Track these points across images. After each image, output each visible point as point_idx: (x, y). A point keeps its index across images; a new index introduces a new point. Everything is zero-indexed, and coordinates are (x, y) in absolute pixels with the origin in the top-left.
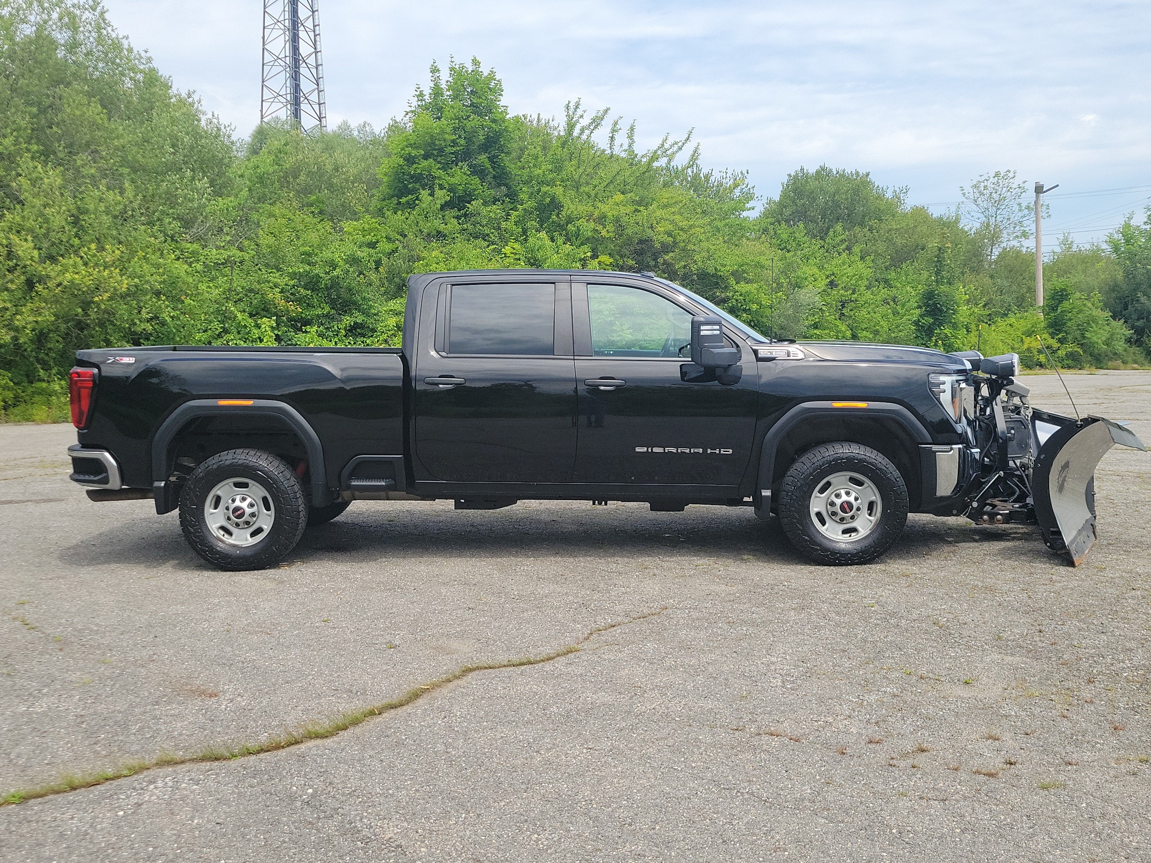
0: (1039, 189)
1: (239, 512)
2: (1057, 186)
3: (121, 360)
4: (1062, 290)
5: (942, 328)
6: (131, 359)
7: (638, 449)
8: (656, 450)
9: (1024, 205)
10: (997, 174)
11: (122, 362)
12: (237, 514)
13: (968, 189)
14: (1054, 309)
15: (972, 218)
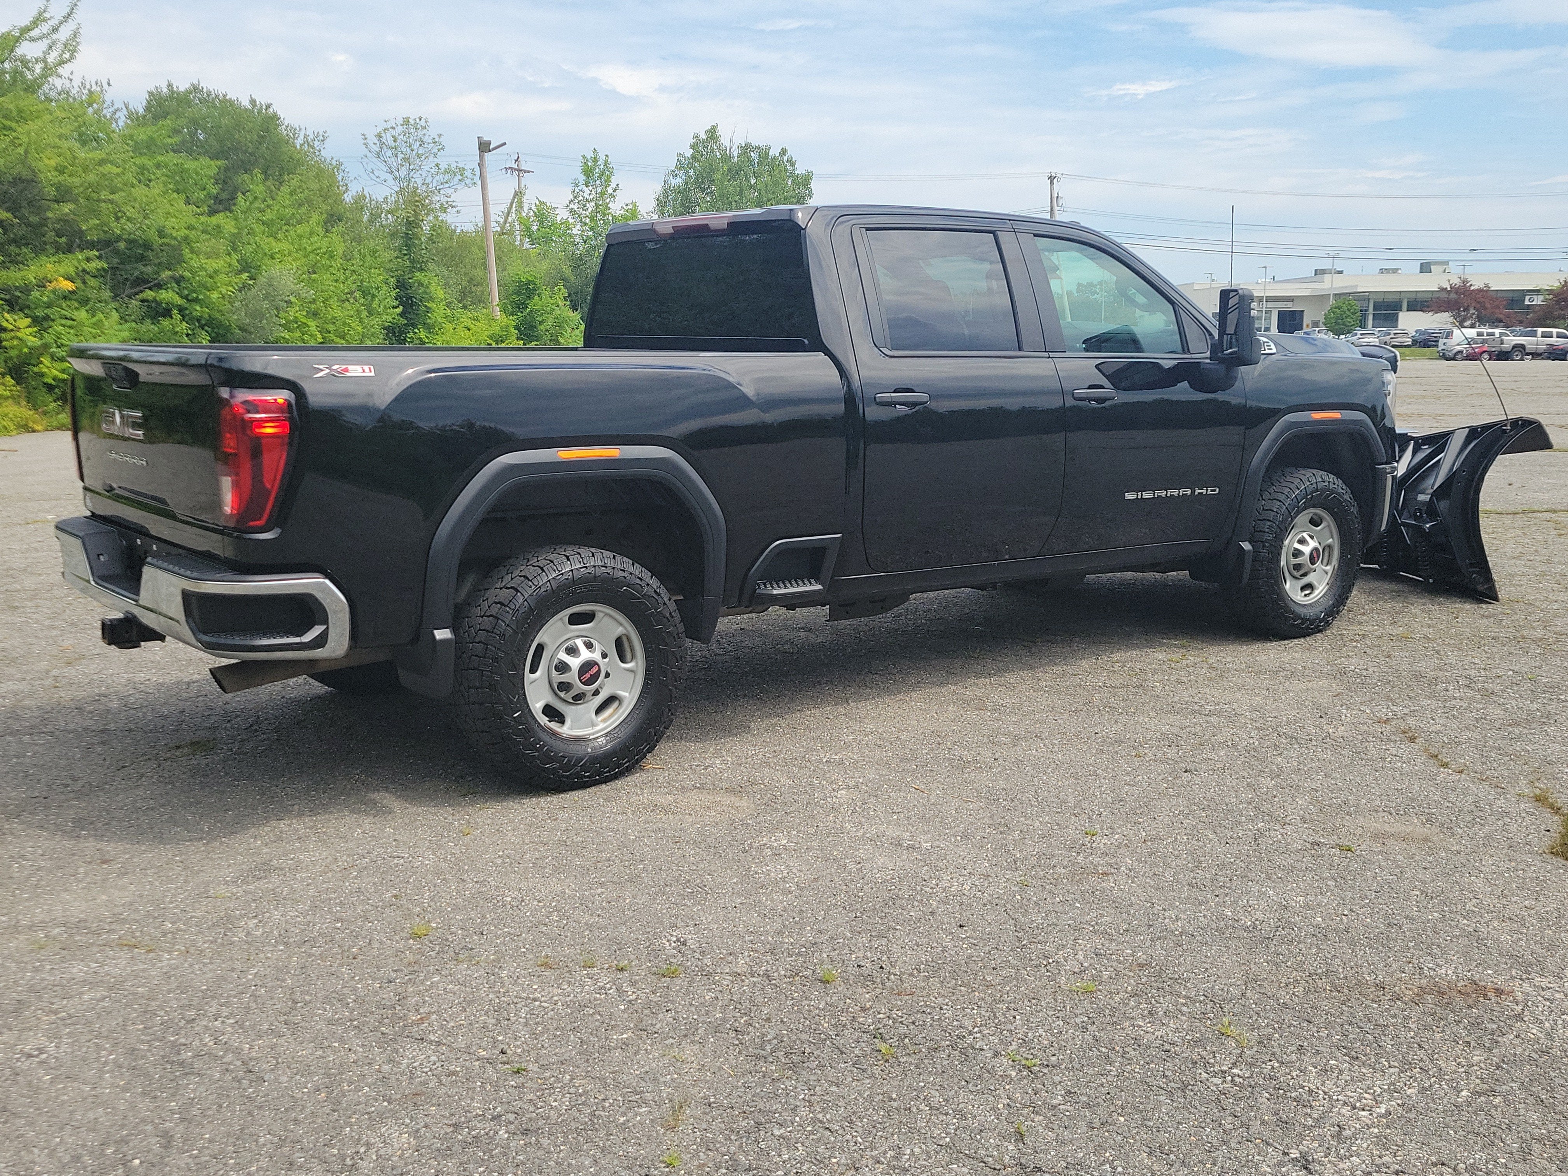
0: (484, 147)
1: (591, 672)
2: (505, 144)
3: (346, 370)
4: (529, 282)
5: (416, 330)
6: (366, 368)
7: (1129, 496)
8: (1146, 495)
9: (443, 166)
10: (406, 121)
11: (348, 374)
12: (588, 676)
13: (372, 139)
14: (520, 306)
15: (378, 180)
